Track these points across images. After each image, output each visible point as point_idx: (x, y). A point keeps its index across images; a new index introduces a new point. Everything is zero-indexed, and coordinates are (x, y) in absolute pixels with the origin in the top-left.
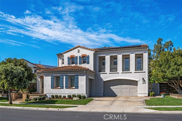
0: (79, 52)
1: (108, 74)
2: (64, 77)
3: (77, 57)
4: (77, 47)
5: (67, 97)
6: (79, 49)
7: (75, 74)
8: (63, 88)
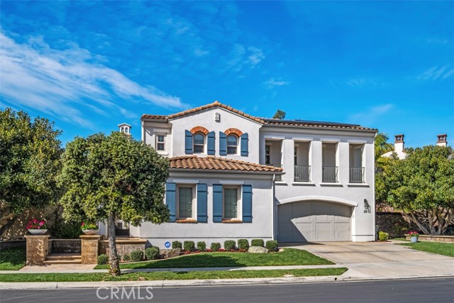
0: (218, 121)
1: (290, 187)
2: (210, 189)
3: (213, 133)
4: (216, 106)
5: (223, 247)
6: (218, 111)
7: (241, 182)
8: (206, 222)
